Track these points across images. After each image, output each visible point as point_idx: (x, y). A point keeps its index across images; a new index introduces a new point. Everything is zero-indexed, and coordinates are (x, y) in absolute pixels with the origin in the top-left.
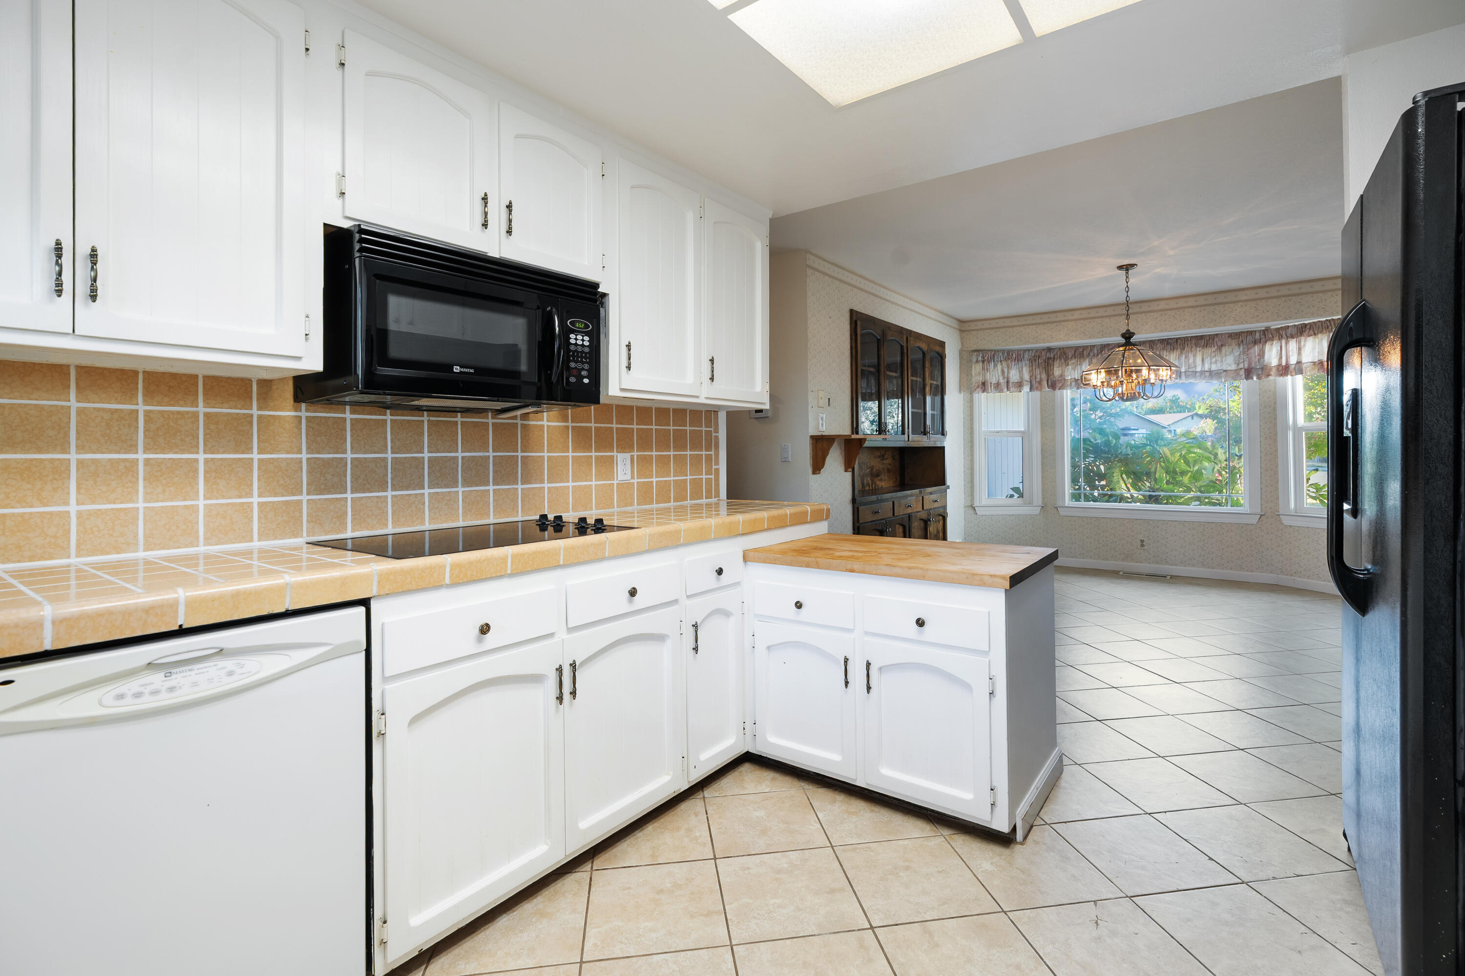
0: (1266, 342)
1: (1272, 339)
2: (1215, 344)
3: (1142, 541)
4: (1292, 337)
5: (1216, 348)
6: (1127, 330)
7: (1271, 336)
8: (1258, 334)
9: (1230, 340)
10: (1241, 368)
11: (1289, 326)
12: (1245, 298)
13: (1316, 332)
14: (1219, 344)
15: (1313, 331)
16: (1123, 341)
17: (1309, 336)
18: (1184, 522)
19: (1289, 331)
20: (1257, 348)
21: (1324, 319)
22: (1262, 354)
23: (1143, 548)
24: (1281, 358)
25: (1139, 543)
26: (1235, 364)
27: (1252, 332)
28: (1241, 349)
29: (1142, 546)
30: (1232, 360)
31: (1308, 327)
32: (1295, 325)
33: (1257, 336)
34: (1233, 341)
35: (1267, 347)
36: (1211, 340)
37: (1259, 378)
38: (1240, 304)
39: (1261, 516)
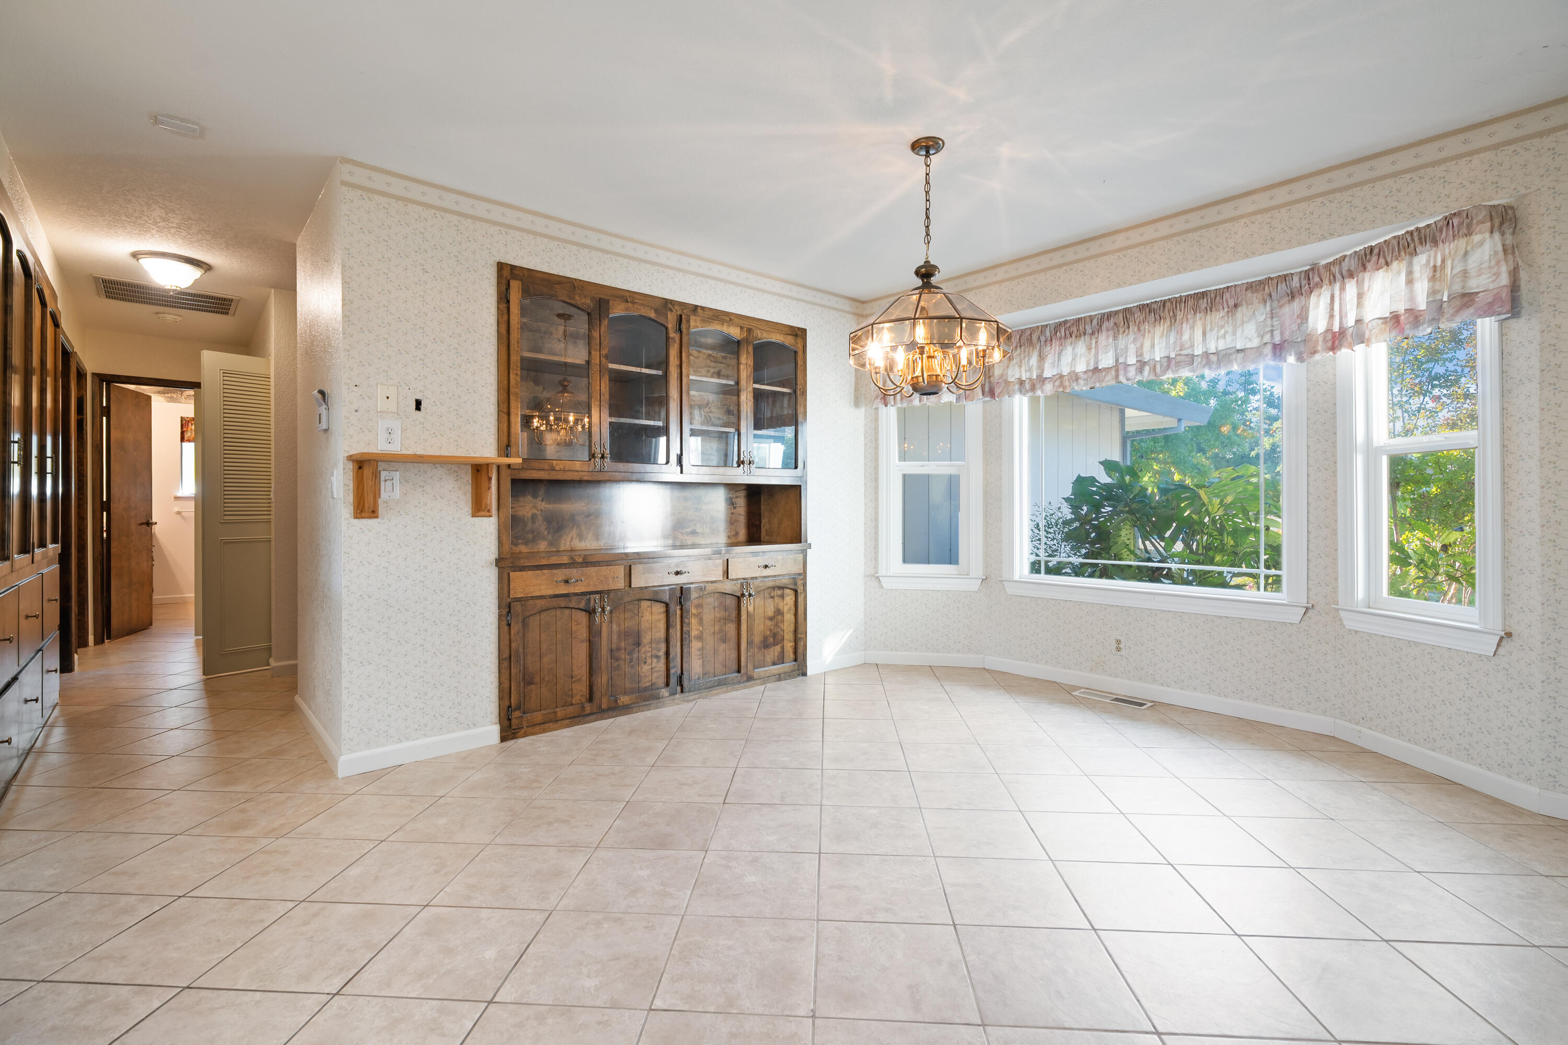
0: (1311, 292)
1: (1319, 285)
2: (1225, 305)
3: (1118, 642)
4: (1351, 275)
5: (1226, 310)
6: (925, 262)
7: (1317, 279)
8: (1296, 279)
9: (1249, 294)
10: (1266, 344)
11: (1345, 256)
12: (1251, 208)
13: (1389, 260)
14: (1231, 303)
15: (1385, 257)
16: (919, 282)
17: (1378, 269)
18: (1181, 614)
19: (1345, 266)
20: (1296, 305)
21: (1403, 232)
22: (1303, 317)
23: (1119, 653)
24: (1332, 316)
25: (1114, 645)
26: (1258, 336)
27: (1285, 276)
28: (1268, 308)
29: (1118, 649)
30: (1254, 331)
31: (1376, 251)
32: (1356, 252)
33: (1295, 283)
34: (1255, 295)
35: (1313, 298)
36: (1218, 298)
37: (1300, 359)
39: (1307, 608)
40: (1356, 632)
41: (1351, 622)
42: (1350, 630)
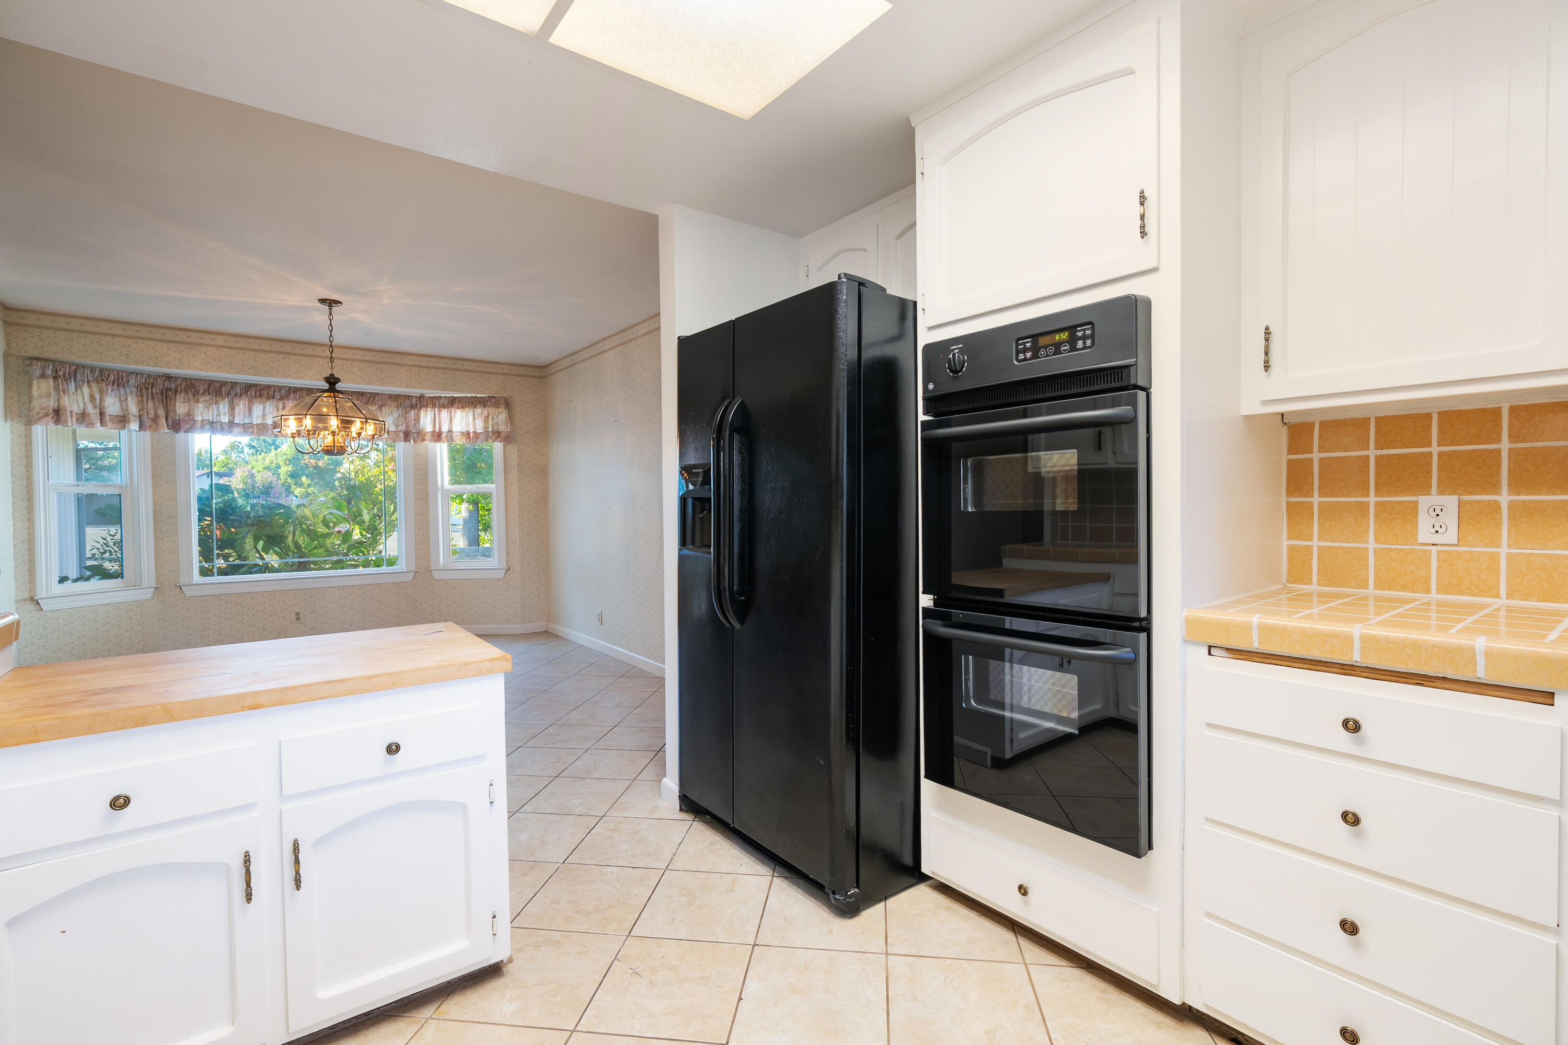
0: (421, 408)
1: (426, 406)
2: (376, 404)
3: (298, 614)
4: (444, 407)
5: (377, 407)
6: (331, 375)
7: (425, 403)
8: (414, 400)
9: (389, 401)
10: (400, 431)
11: (441, 397)
12: (409, 362)
13: (464, 406)
14: (380, 403)
15: (462, 404)
17: (458, 408)
18: (343, 587)
19: (442, 401)
20: (412, 413)
21: (470, 396)
22: (417, 419)
23: (298, 622)
24: (435, 425)
25: (294, 617)
26: (394, 425)
27: (409, 396)
28: (400, 412)
29: (298, 619)
30: (391, 422)
31: (457, 400)
32: (446, 397)
33: (414, 401)
34: (393, 402)
35: (422, 412)
36: (372, 399)
37: (415, 442)
38: (406, 367)
39: (416, 572)
40: (440, 580)
41: (437, 576)
42: (437, 580)
